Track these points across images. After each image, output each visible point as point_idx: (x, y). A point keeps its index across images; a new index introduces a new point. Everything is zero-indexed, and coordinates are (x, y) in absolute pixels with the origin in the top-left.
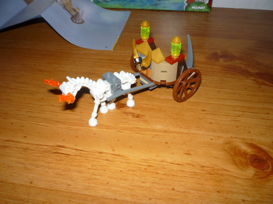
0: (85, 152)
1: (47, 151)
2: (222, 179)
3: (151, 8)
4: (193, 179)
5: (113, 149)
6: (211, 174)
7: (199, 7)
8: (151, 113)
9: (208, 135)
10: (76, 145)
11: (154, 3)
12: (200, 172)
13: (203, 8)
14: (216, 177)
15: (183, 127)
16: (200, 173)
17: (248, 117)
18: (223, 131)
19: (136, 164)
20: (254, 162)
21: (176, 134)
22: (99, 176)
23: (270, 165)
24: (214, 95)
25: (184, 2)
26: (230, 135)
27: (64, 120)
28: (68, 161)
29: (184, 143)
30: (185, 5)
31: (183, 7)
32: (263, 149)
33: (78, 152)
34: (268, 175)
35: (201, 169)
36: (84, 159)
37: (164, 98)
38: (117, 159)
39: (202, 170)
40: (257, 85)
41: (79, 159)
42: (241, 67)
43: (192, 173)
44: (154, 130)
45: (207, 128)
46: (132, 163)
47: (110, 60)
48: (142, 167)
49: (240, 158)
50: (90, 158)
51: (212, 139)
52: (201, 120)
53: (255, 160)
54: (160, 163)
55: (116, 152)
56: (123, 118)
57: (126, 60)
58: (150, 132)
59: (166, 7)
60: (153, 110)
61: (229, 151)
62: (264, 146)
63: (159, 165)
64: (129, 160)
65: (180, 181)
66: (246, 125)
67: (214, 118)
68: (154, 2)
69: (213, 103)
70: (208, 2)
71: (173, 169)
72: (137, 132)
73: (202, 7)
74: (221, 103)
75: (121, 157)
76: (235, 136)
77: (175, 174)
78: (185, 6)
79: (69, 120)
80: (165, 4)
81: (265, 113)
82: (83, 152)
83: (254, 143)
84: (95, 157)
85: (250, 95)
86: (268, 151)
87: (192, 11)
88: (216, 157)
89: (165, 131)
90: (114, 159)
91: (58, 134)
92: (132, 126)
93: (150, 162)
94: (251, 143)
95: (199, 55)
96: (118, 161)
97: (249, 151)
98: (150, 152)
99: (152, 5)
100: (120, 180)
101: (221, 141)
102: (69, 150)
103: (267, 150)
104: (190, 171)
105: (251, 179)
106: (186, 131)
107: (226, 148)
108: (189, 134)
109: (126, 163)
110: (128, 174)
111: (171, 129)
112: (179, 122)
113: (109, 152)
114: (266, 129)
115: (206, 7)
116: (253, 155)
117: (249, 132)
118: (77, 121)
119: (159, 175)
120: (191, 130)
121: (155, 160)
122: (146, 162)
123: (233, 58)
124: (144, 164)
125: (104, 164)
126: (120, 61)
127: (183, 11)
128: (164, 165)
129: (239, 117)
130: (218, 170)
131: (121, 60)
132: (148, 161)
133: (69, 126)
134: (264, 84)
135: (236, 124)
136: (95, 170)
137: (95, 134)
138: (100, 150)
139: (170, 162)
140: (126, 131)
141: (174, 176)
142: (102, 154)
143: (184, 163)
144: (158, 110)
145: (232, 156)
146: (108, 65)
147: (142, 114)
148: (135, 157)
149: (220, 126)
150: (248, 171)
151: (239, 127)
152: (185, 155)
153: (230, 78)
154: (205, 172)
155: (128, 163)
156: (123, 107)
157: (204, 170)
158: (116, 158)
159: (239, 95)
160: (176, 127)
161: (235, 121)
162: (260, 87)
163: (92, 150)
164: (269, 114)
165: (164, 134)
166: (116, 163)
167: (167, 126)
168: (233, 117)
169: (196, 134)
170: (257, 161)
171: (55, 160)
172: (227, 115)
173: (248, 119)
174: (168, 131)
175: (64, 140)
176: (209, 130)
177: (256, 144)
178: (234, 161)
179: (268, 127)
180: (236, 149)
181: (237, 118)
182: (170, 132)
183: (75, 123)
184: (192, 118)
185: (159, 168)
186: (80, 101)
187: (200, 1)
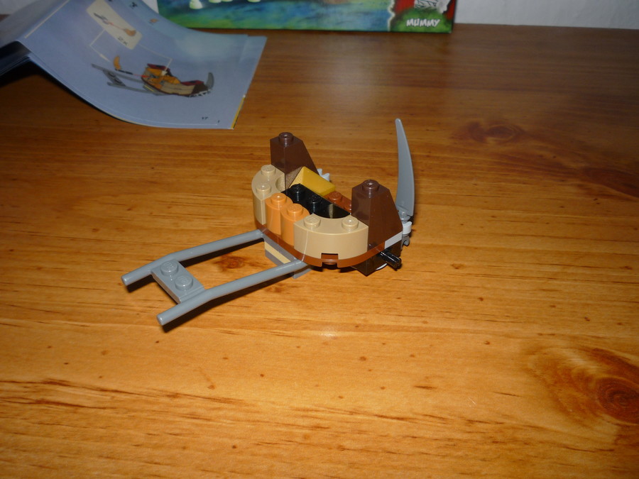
0: (128, 397)
1: (13, 398)
2: (528, 456)
4: (446, 459)
5: (209, 384)
6: (497, 442)
7: (425, 20)
9: (475, 332)
10: (101, 377)
11: (312, 14)
12: (466, 436)
13: (433, 23)
14: (510, 450)
15: (406, 313)
16: (466, 441)
17: (577, 278)
18: (517, 318)
19: (278, 424)
20: (612, 401)
21: (387, 333)
22: (168, 465)
24: (482, 227)
25: (386, 10)
26: (535, 329)
27: (69, 306)
28: (75, 426)
29: (412, 356)
30: (388, 15)
31: (385, 22)
32: (629, 362)
33: (107, 397)
35: (468, 429)
36: (125, 416)
38: (221, 413)
39: (471, 430)
40: (591, 199)
41: (110, 417)
42: (541, 156)
43: (442, 443)
45: (471, 312)
46: (268, 422)
47: (202, 148)
48: (297, 431)
49: (572, 392)
50: (142, 411)
51: (488, 343)
52: (454, 291)
53: (614, 393)
54: (347, 416)
55: (220, 392)
57: (244, 148)
58: (314, 330)
59: (342, 22)
61: (538, 372)
62: (632, 354)
63: (345, 424)
64: (258, 412)
65: (410, 469)
66: (575, 301)
67: (488, 286)
68: (313, 10)
69: (481, 246)
70: (445, 9)
71: (386, 434)
72: (278, 331)
73: (432, 21)
74: (503, 247)
75: (234, 407)
76: (550, 332)
77: (393, 449)
79: (83, 307)
81: (621, 268)
82: (122, 397)
83: (604, 348)
84: (156, 408)
85: (574, 224)
87: (408, 30)
88: (504, 392)
89: (357, 326)
90: (213, 414)
91: (50, 347)
92: (262, 317)
93: (319, 414)
94: (596, 347)
95: (434, 131)
96: (226, 417)
97: (594, 369)
98: (317, 386)
99: (308, 18)
100: (233, 474)
101: (514, 347)
102: (79, 392)
104: (436, 437)
105: (611, 450)
106: (416, 323)
107: (530, 366)
108: (425, 330)
109: (249, 421)
110: (253, 455)
111: (374, 320)
112: (394, 300)
113: (198, 392)
114: (630, 307)
115: (442, 21)
116: (605, 381)
117: (587, 319)
118: (108, 308)
119: (345, 452)
120: (427, 320)
121: (332, 410)
122: (306, 416)
123: (519, 135)
124: (301, 422)
125: (184, 429)
126: (227, 151)
127: (384, 33)
128: (361, 422)
129: (555, 279)
130: (514, 428)
131: (230, 147)
132: (313, 414)
133: (83, 324)
134: (606, 195)
135: (551, 300)
136: (156, 447)
137: (157, 342)
138: (172, 389)
139: (376, 413)
140: (246, 331)
141: (392, 455)
142: (177, 401)
143: (416, 414)
145: (548, 386)
146: (197, 161)
147: (291, 282)
148: (273, 403)
150: (598, 428)
151: (557, 306)
152: (419, 391)
153: (520, 183)
154: (478, 437)
155: (254, 421)
156: (237, 266)
157: (476, 432)
158: (219, 409)
159: (547, 223)
160: (388, 314)
161: (544, 290)
162: (598, 204)
163: (148, 389)
164: (631, 269)
165: (356, 333)
166: (220, 424)
167: (362, 311)
168: (538, 281)
169: (442, 330)
170: (617, 396)
171: (36, 425)
172: (521, 277)
173: (577, 283)
174: (365, 326)
175: (66, 364)
176: (477, 317)
177: (609, 350)
178: (556, 400)
179: (635, 304)
180: (558, 367)
181: (550, 282)
182: (372, 328)
183: (101, 315)
184: (427, 288)
185: (344, 433)
186: (118, 255)
187: (427, 5)
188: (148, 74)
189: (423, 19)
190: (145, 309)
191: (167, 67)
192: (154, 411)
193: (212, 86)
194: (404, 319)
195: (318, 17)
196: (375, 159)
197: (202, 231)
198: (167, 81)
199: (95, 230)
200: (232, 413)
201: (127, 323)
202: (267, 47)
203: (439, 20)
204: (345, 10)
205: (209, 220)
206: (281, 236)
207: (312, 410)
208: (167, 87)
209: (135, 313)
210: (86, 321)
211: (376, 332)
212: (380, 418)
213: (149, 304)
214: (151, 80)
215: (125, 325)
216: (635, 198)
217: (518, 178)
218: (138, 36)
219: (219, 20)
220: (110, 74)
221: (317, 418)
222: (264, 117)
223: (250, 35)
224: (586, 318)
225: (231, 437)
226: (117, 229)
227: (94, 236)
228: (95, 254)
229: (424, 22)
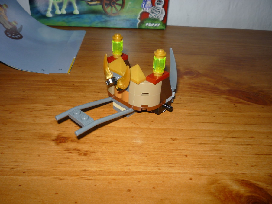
3: (100, 25)
7: (154, 24)
8: (104, 147)
9: (184, 173)
11: (103, 20)
13: (157, 25)
15: (150, 165)
17: (230, 143)
18: (204, 165)
21: (140, 176)
24: (184, 119)
25: (136, 19)
26: (213, 171)
30: (138, 21)
31: (136, 24)
32: (259, 186)
37: (121, 126)
40: (233, 104)
42: (209, 84)
44: (110, 173)
45: (182, 163)
47: (50, 81)
51: (191, 179)
52: (173, 152)
56: (65, 158)
57: (70, 82)
58: (104, 175)
59: (117, 24)
60: (107, 144)
61: (217, 194)
62: (260, 182)
66: (231, 155)
67: (189, 149)
68: (103, 18)
69: (184, 128)
70: (163, 19)
72: (85, 177)
73: (157, 24)
74: (195, 128)
76: (220, 172)
78: (138, 23)
80: (116, 20)
81: (250, 137)
83: (247, 179)
85: (226, 116)
86: (267, 189)
87: (146, 28)
89: (125, 173)
92: (77, 169)
94: (242, 179)
97: (243, 190)
99: (101, 22)
101: (203, 181)
103: (264, 188)
106: (155, 170)
107: (212, 190)
108: (160, 173)
111: (134, 169)
112: (144, 158)
114: (256, 157)
115: (161, 24)
116: (249, 197)
117: (237, 164)
120: (160, 168)
123: (198, 75)
126: (62, 83)
127: (136, 29)
129: (220, 144)
131: (63, 81)
134: (239, 102)
135: (218, 155)
137: (20, 186)
140: (68, 178)
144: (114, 142)
145: (222, 201)
146: (47, 88)
147: (92, 150)
149: (199, 159)
151: (223, 158)
153: (200, 97)
156: (64, 142)
159: (214, 116)
160: (141, 166)
161: (215, 150)
162: (236, 106)
164: (254, 138)
165: (125, 176)
167: (128, 164)
168: (212, 145)
169: (168, 173)
172: (204, 144)
173: (230, 146)
174: (130, 172)
176: (185, 165)
177: (249, 180)
179: (258, 156)
180: (226, 191)
181: (218, 146)
182: (133, 173)
184: (160, 151)
186: (2, 137)
187: (154, 17)
189: (153, 23)
190: (14, 167)
194: (149, 168)
195: (106, 21)
197: (47, 124)
201: (4, 175)
203: (160, 24)
204: (118, 18)
205: (51, 118)
209: (9, 169)
211: (135, 175)
213: (17, 164)
215: (3, 176)
216: (251, 104)
217: (199, 95)
219: (60, 22)
222: (80, 67)
226: (3, 123)
229: (153, 25)
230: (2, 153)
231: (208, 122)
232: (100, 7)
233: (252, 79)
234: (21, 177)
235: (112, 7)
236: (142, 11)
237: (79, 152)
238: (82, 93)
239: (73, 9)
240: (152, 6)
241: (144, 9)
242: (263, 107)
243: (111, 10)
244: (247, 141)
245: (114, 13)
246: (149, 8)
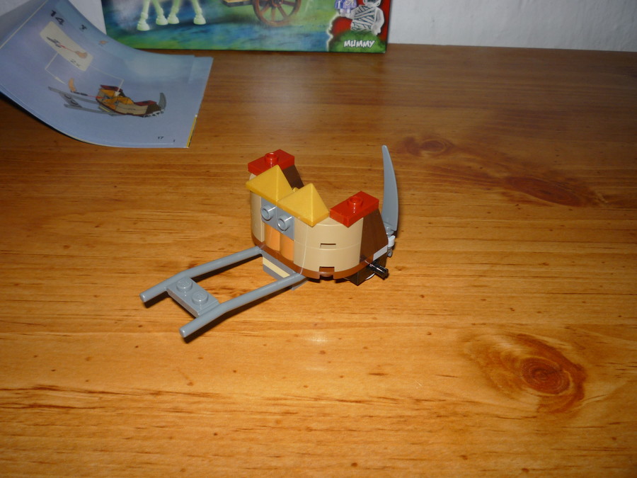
0: (115, 397)
1: (6, 404)
2: (466, 426)
3: (248, 47)
4: (399, 433)
5: (188, 382)
6: (441, 416)
7: (361, 42)
9: (418, 325)
10: (87, 381)
11: (256, 36)
12: (414, 413)
13: (369, 44)
14: (452, 422)
15: (358, 311)
16: (415, 417)
17: (503, 275)
18: (453, 311)
19: (252, 413)
20: (534, 377)
21: (342, 329)
22: (157, 453)
23: (571, 379)
24: (420, 233)
25: (325, 32)
26: (469, 320)
27: (49, 318)
28: (69, 425)
29: (365, 348)
30: (328, 37)
31: (324, 43)
32: (548, 344)
33: (96, 398)
34: (570, 404)
35: (416, 407)
36: (114, 414)
38: (201, 406)
39: (418, 408)
40: (513, 205)
41: (100, 416)
42: (470, 167)
43: (395, 420)
44: (288, 326)
45: (414, 308)
46: (244, 411)
47: (161, 166)
48: (270, 417)
49: (502, 371)
50: (129, 409)
51: (430, 334)
53: (536, 370)
54: (312, 402)
55: (199, 387)
57: (201, 166)
58: (278, 329)
59: (284, 44)
61: (473, 356)
62: (550, 337)
63: (311, 409)
64: (234, 403)
65: (369, 443)
66: (502, 295)
67: (428, 284)
68: (256, 32)
69: (420, 249)
70: (379, 31)
71: (347, 415)
72: (246, 332)
73: (368, 42)
74: (440, 250)
75: (212, 400)
76: (482, 322)
77: (354, 427)
78: (329, 40)
79: (63, 318)
80: (283, 35)
81: (539, 264)
82: (110, 397)
83: (527, 333)
84: (141, 405)
85: (499, 227)
86: (560, 348)
87: (346, 51)
88: (445, 374)
89: (316, 325)
90: (194, 407)
91: (36, 356)
93: (288, 402)
94: (520, 333)
95: (374, 146)
96: (206, 409)
97: (519, 351)
98: (284, 378)
99: (251, 40)
100: (217, 457)
101: (452, 336)
102: (68, 395)
103: (557, 346)
104: (390, 415)
105: (534, 417)
106: (368, 319)
107: (466, 351)
108: (375, 325)
109: (226, 411)
110: (233, 440)
111: (330, 318)
112: (346, 300)
113: (178, 389)
114: (548, 298)
115: (377, 42)
116: (528, 360)
118: (86, 318)
119: (313, 432)
120: (377, 316)
121: (299, 398)
122: (276, 404)
123: (450, 148)
124: (272, 409)
125: (167, 422)
126: (185, 169)
127: (324, 53)
128: (324, 407)
129: (485, 276)
130: (455, 404)
131: (187, 165)
132: (283, 402)
133: (65, 334)
134: (526, 201)
135: (480, 294)
136: (145, 438)
137: (137, 347)
138: (155, 388)
139: (338, 398)
140: (217, 334)
141: (353, 433)
142: (159, 397)
143: (371, 397)
145: (481, 367)
146: (157, 178)
148: (247, 395)
149: (445, 302)
150: (524, 399)
151: (488, 299)
152: (373, 377)
153: (451, 192)
154: (425, 413)
155: (231, 411)
157: (424, 409)
158: (199, 402)
159: (477, 228)
160: (342, 313)
161: (475, 286)
162: (519, 209)
163: (132, 389)
164: (547, 265)
165: (315, 330)
166: (200, 415)
167: (320, 311)
168: (470, 279)
169: (390, 325)
170: (539, 373)
171: (32, 426)
172: (456, 276)
173: (503, 279)
174: (322, 324)
175: (53, 370)
176: (419, 312)
177: (532, 335)
178: (488, 379)
179: (551, 295)
180: (490, 351)
181: (481, 279)
182: (329, 325)
183: (81, 325)
185: (311, 416)
186: (91, 269)
187: (362, 28)
188: (102, 95)
189: (359, 41)
190: (121, 317)
191: (120, 88)
192: (140, 408)
193: (165, 106)
194: (356, 316)
195: (262, 38)
196: (322, 173)
197: (169, 245)
198: (121, 102)
199: (66, 247)
200: (210, 406)
201: (106, 331)
202: (214, 68)
203: (374, 42)
204: (287, 32)
205: (174, 234)
206: (280, 252)
207: (281, 399)
208: (121, 108)
209: (113, 322)
210: (67, 331)
211: (333, 328)
212: (341, 403)
213: (126, 313)
214: (106, 101)
215: (105, 333)
216: (550, 203)
217: (451, 188)
218: (90, 58)
219: (166, 41)
220: (67, 97)
221: (286, 405)
222: (216, 136)
223: (196, 56)
224: (511, 309)
225: (212, 426)
226: (87, 245)
227: (65, 252)
228: (70, 269)
229: (360, 44)
230: (96, 296)
231: (465, 237)
232: (249, 10)
233: (557, 156)
234: (136, 334)
235: (273, 7)
236: (337, 15)
237: (231, 293)
238: (226, 188)
239: (193, 13)
240: (358, 6)
241: (342, 10)
242: (571, 210)
243: (273, 14)
244: (536, 270)
245: (278, 22)
246: (352, 9)
